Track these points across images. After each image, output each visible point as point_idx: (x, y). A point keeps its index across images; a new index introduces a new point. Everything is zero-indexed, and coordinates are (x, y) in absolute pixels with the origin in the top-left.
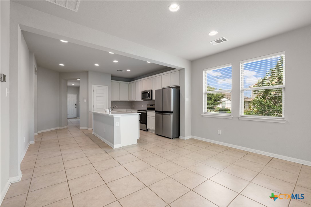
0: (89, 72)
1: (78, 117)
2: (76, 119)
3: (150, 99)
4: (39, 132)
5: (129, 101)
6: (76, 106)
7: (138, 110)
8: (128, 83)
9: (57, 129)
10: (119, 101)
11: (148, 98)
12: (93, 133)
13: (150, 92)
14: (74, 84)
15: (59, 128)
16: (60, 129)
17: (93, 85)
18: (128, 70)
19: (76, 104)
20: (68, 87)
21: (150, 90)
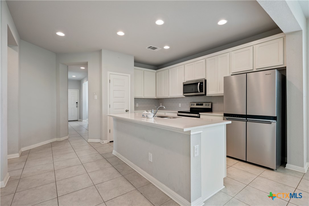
0: (103, 51)
1: (80, 120)
2: (77, 122)
3: (204, 93)
4: (23, 149)
5: (156, 98)
6: (77, 105)
7: (179, 112)
8: (155, 71)
9: (53, 142)
10: (143, 97)
11: (198, 92)
12: (114, 153)
13: (201, 83)
14: (75, 76)
15: (55, 140)
16: (57, 143)
17: (109, 73)
18: (167, 47)
19: (77, 103)
20: (69, 80)
21: (202, 80)
